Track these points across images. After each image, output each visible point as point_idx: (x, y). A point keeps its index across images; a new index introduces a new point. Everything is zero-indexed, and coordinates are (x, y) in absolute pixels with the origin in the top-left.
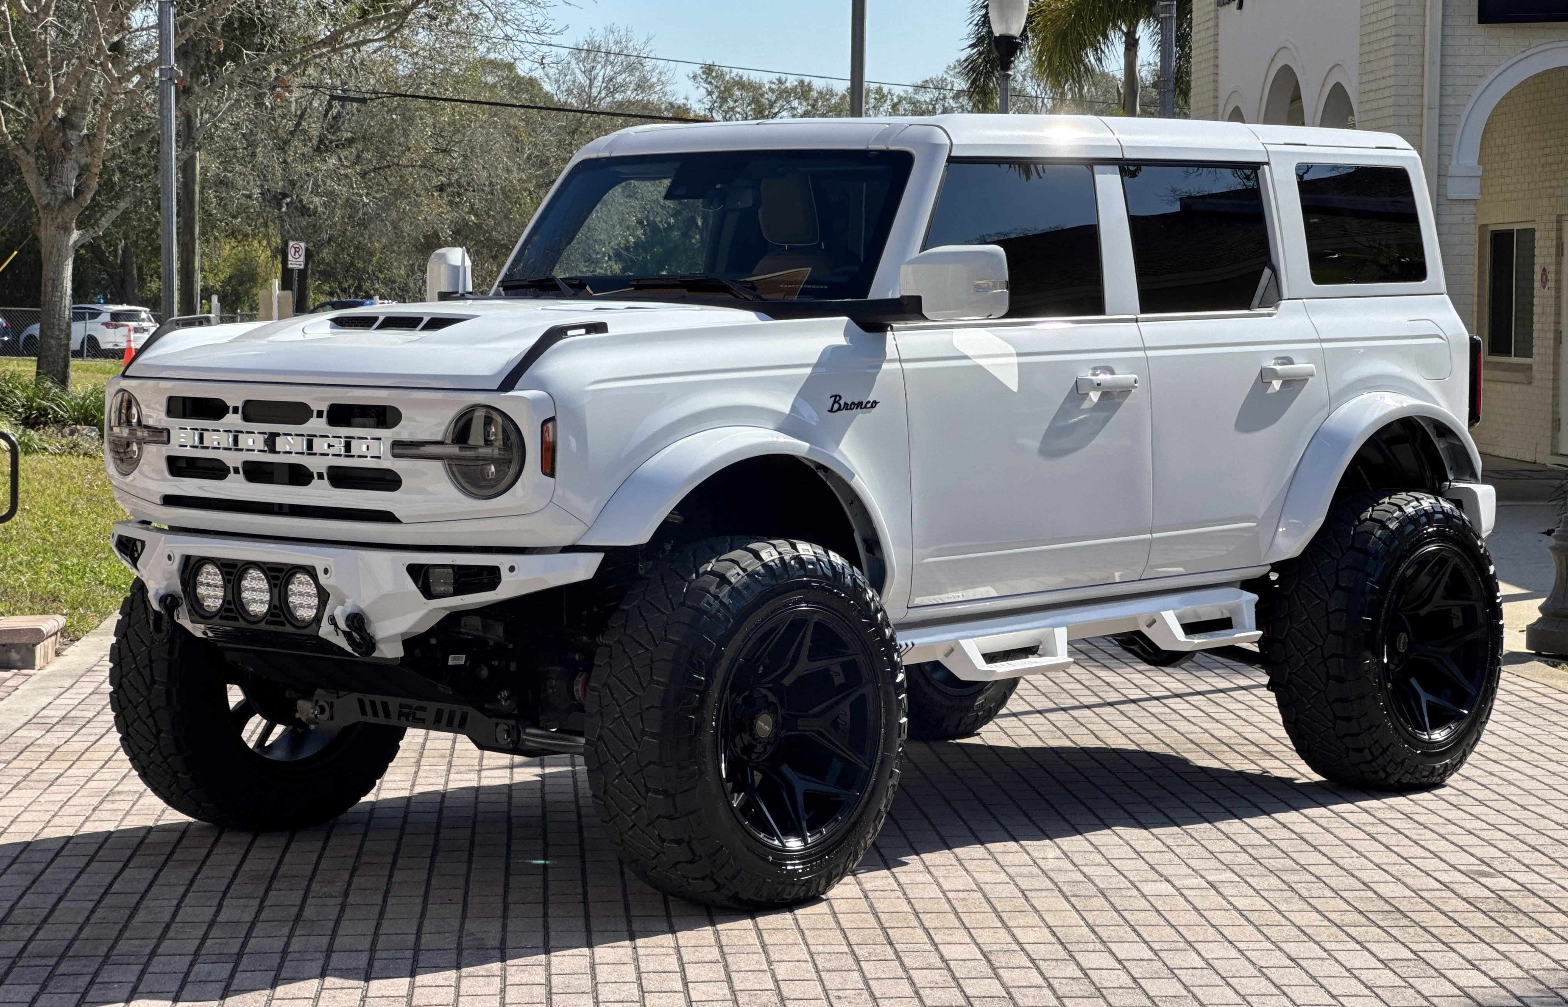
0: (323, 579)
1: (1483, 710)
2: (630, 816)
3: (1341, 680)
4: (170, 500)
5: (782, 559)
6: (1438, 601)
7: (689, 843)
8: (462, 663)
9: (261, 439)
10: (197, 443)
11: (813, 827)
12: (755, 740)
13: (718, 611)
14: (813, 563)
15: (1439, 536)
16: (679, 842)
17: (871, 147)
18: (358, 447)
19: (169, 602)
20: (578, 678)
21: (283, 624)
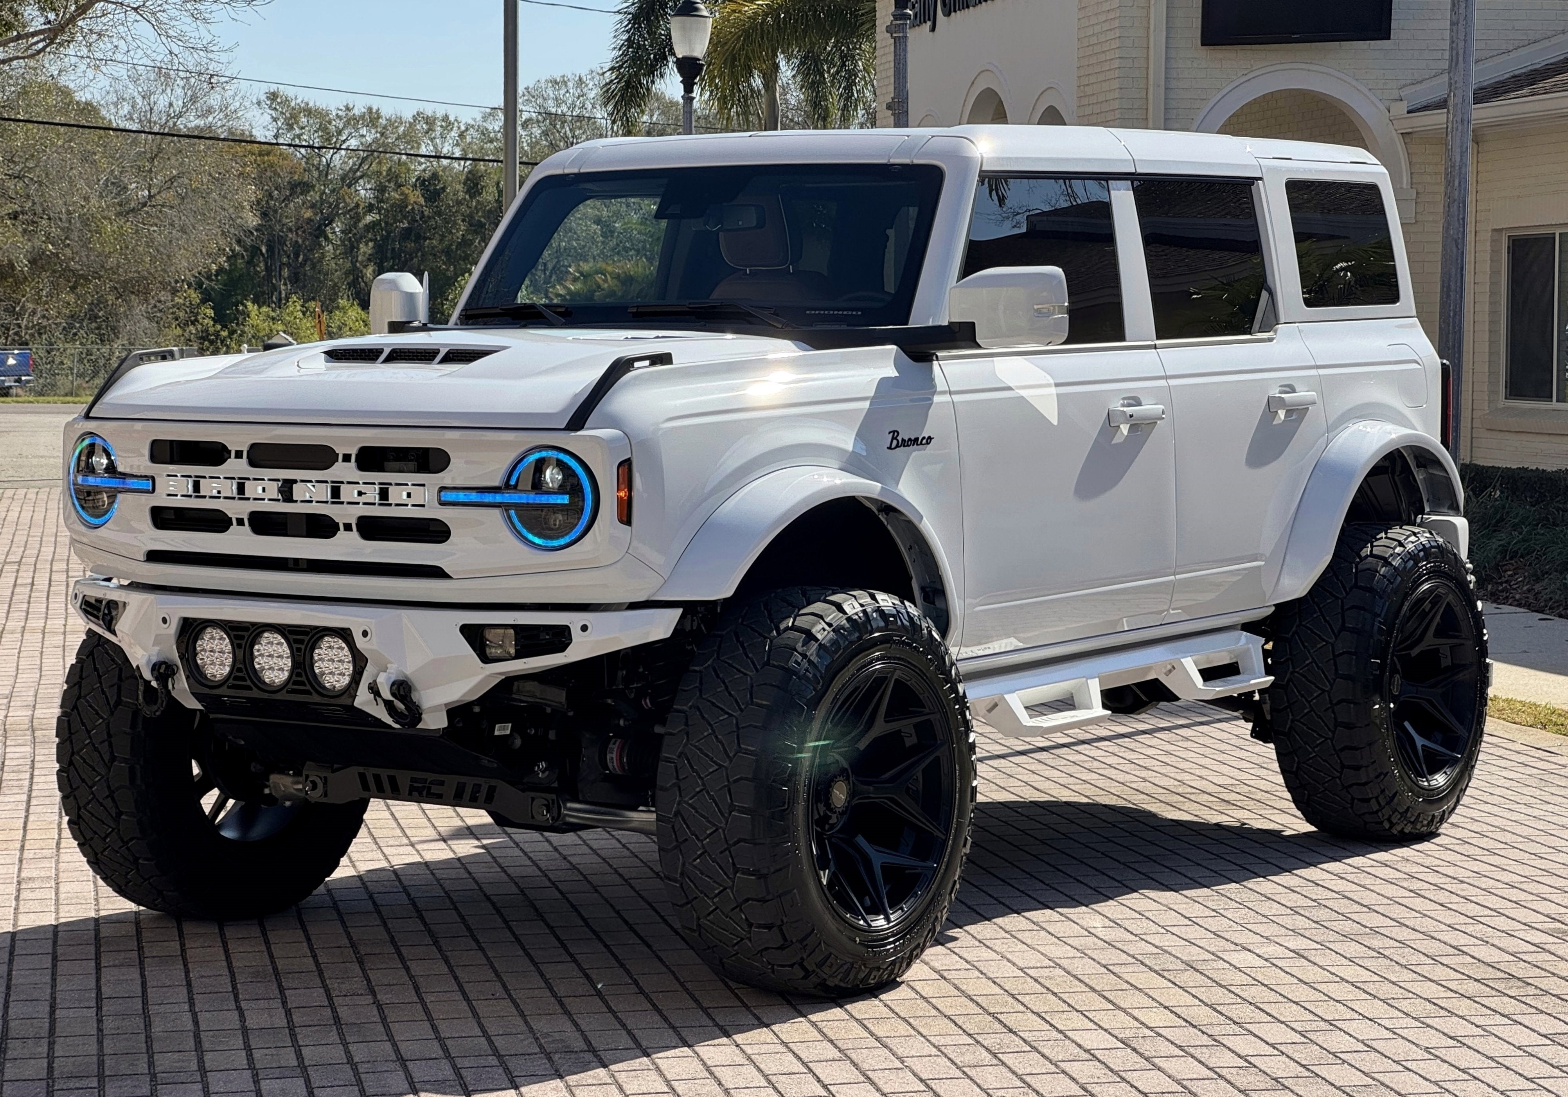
0: (361, 643)
1: (1473, 752)
2: (712, 899)
3: (1349, 726)
4: (154, 556)
5: (864, 612)
6: (1430, 641)
7: (780, 928)
8: (508, 732)
9: (275, 486)
10: (191, 492)
11: (895, 904)
12: (831, 810)
13: (807, 670)
14: (893, 616)
15: (1434, 573)
16: (769, 927)
17: (893, 161)
18: (397, 495)
19: (164, 670)
20: (611, 746)
21: (308, 693)
